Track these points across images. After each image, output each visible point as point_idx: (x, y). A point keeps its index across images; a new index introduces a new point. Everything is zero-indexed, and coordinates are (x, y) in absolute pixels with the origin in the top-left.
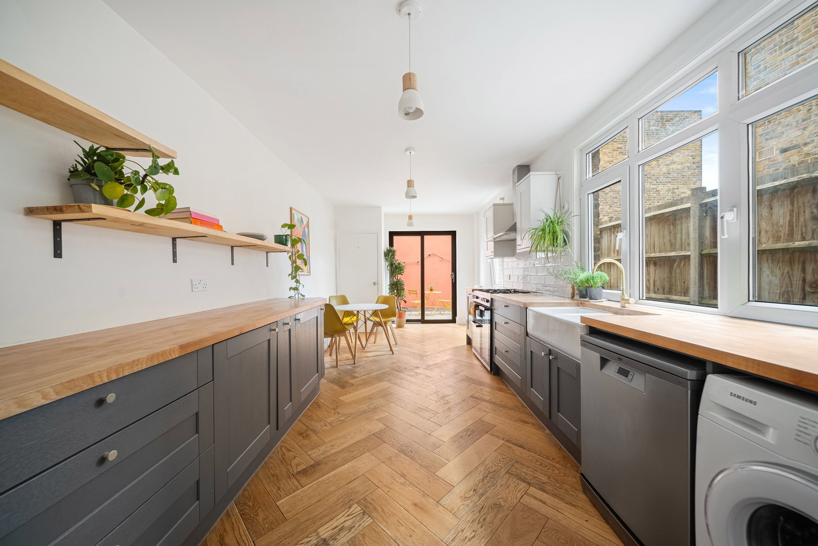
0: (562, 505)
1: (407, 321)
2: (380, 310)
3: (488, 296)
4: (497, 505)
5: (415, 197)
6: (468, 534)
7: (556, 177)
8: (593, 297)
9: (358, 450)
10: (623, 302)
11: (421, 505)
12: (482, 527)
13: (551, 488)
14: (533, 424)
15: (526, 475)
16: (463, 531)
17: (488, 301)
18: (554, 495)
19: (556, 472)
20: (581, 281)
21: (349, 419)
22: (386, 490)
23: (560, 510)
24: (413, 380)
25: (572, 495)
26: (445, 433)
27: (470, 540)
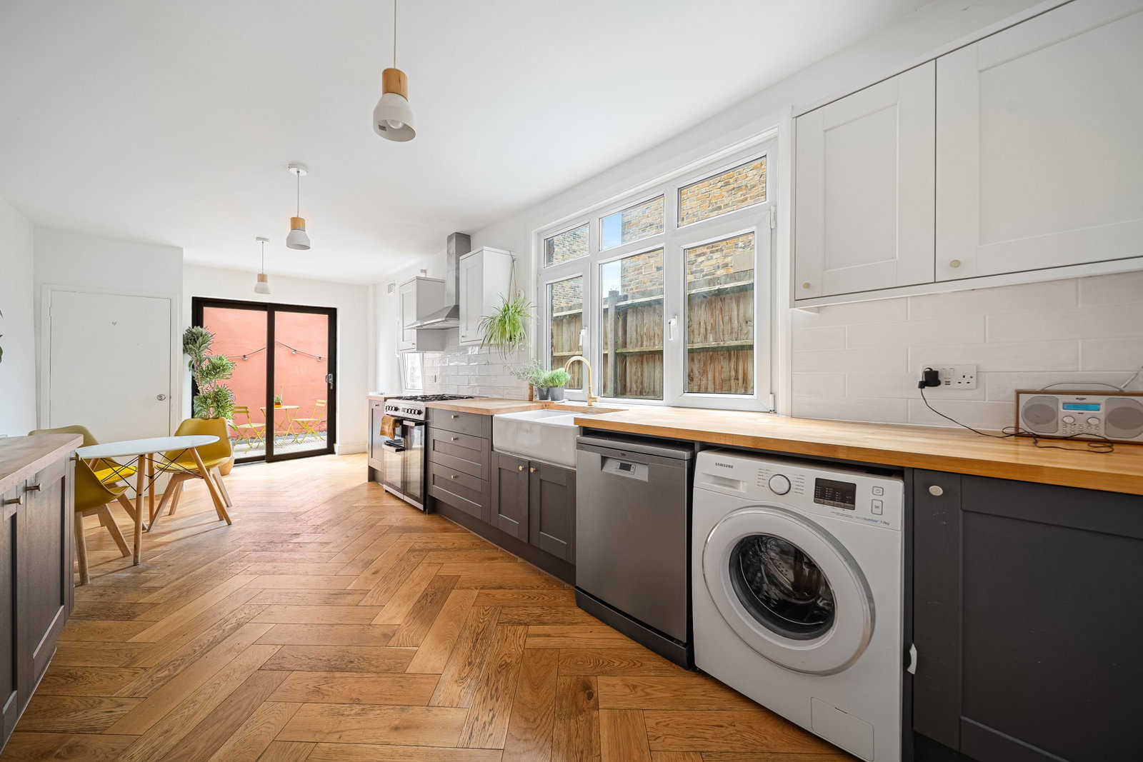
0: (566, 629)
1: (238, 462)
2: (197, 448)
3: (421, 406)
4: (503, 665)
5: (306, 247)
6: (486, 718)
7: (510, 259)
8: (556, 398)
9: (238, 709)
10: (590, 400)
11: (405, 724)
12: (497, 700)
13: (549, 618)
14: (502, 558)
15: (519, 616)
16: (477, 719)
17: (420, 413)
18: (555, 623)
19: (547, 598)
20: (546, 381)
21: (182, 668)
22: (334, 738)
23: (565, 635)
24: (297, 556)
25: (570, 614)
26: (394, 614)
27: (490, 723)
